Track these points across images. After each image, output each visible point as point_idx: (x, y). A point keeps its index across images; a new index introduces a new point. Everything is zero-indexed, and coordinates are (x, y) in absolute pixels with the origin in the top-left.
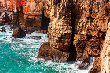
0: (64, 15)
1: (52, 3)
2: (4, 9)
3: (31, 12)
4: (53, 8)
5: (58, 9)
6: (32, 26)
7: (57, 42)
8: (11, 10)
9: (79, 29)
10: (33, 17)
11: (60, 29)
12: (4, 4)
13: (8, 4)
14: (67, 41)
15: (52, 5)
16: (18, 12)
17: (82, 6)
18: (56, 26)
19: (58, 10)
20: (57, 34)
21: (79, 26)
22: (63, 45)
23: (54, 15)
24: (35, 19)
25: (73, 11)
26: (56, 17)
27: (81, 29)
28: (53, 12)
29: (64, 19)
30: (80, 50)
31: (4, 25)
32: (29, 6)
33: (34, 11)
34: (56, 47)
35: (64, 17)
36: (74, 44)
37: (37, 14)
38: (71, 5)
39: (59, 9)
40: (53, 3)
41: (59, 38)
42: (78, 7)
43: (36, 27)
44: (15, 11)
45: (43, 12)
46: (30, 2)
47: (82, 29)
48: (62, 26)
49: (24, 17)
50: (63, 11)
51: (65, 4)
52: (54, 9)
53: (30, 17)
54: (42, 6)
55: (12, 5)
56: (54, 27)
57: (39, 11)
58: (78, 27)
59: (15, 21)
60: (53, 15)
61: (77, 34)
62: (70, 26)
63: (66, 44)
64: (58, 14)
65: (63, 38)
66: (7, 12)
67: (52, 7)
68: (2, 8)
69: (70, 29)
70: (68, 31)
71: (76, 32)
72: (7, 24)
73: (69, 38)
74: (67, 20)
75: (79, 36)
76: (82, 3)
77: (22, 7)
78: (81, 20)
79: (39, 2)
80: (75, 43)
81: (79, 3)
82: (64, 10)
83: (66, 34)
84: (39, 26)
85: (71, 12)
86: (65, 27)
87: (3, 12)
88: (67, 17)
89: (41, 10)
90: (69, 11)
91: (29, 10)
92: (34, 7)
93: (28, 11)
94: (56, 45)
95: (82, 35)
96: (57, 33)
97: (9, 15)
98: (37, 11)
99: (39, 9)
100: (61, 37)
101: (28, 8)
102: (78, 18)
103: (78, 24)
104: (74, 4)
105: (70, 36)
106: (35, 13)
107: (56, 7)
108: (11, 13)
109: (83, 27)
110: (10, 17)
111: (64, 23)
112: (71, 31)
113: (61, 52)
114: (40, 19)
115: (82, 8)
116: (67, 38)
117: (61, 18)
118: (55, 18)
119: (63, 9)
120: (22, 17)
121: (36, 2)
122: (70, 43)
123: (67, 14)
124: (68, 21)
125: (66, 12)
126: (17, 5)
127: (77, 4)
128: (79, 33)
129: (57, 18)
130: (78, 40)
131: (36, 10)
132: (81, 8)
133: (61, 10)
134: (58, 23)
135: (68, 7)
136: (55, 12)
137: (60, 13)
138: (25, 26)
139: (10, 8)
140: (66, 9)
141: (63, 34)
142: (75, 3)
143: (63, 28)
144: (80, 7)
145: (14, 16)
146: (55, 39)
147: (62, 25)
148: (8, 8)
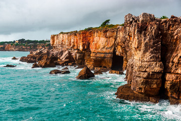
0: (152, 48)
1: (134, 32)
2: (67, 47)
3: (100, 49)
4: (136, 37)
5: (143, 39)
6: (101, 67)
7: (142, 83)
8: (76, 48)
9: (172, 66)
10: (103, 55)
11: (147, 66)
12: (67, 41)
13: (72, 41)
14: (156, 83)
15: (136, 33)
16: (84, 49)
17: (176, 35)
18: (140, 62)
19: (143, 41)
20: (142, 73)
21: (173, 62)
22: (151, 88)
23: (138, 47)
24: (104, 58)
25: (164, 42)
26: (140, 50)
27: (176, 66)
28: (137, 43)
29: (152, 52)
30: (174, 95)
31: (67, 65)
32: (97, 42)
33: (103, 48)
34: (140, 91)
35: (151, 49)
36: (165, 87)
37: (107, 52)
38: (161, 34)
39: (145, 39)
40: (136, 31)
41: (144, 78)
42: (170, 37)
43: (105, 67)
44: (81, 48)
45: (115, 49)
46: (98, 38)
47: (178, 65)
48: (149, 62)
49: (91, 55)
50: (150, 42)
51: (153, 32)
52: (138, 39)
53: (98, 55)
54: (113, 42)
55: (77, 42)
56: (138, 63)
57: (110, 48)
58: (171, 64)
59: (80, 61)
60: (136, 47)
61: (170, 73)
62: (159, 61)
63: (155, 86)
64: (143, 45)
65: (150, 78)
66: (70, 50)
67: (134, 37)
68: (65, 46)
69: (161, 66)
70: (157, 69)
71: (169, 71)
72: (71, 64)
73: (159, 79)
74: (155, 53)
75: (173, 76)
76: (176, 31)
77: (89, 44)
78: (174, 54)
79: (110, 38)
80: (168, 85)
81: (172, 30)
82: (152, 40)
83: (154, 73)
84: (109, 66)
85: (161, 44)
86: (153, 64)
87: (66, 51)
88: (156, 50)
89: (112, 47)
90: (158, 42)
91: (97, 47)
92: (104, 44)
93: (96, 49)
94: (140, 88)
95: (178, 74)
96: (142, 71)
97: (73, 54)
98: (107, 49)
99: (110, 46)
100: (148, 77)
101: (96, 44)
102: (170, 52)
103: (171, 60)
104: (165, 32)
105: (160, 75)
106: (104, 50)
107: (140, 36)
108: (76, 51)
109: (179, 63)
110: (74, 56)
111: (151, 58)
112: (161, 69)
113: (147, 98)
114: (110, 57)
115: (177, 38)
116: (155, 79)
117: (147, 51)
118: (138, 51)
119: (150, 39)
120: (89, 55)
121: (106, 37)
122: (160, 86)
123: (155, 46)
124: (157, 56)
125: (154, 43)
126: (82, 41)
127: (170, 32)
128: (172, 71)
129: (142, 51)
130: (173, 80)
131: (106, 47)
132: (175, 37)
133: (147, 40)
134: (143, 57)
135: (157, 36)
136: (140, 43)
137: (146, 45)
138: (92, 67)
139: (74, 46)
140: (153, 39)
141: (151, 73)
142: (166, 30)
143: (150, 65)
144: (173, 37)
145: (79, 54)
146: (138, 79)
147: (148, 60)
148: (72, 45)
